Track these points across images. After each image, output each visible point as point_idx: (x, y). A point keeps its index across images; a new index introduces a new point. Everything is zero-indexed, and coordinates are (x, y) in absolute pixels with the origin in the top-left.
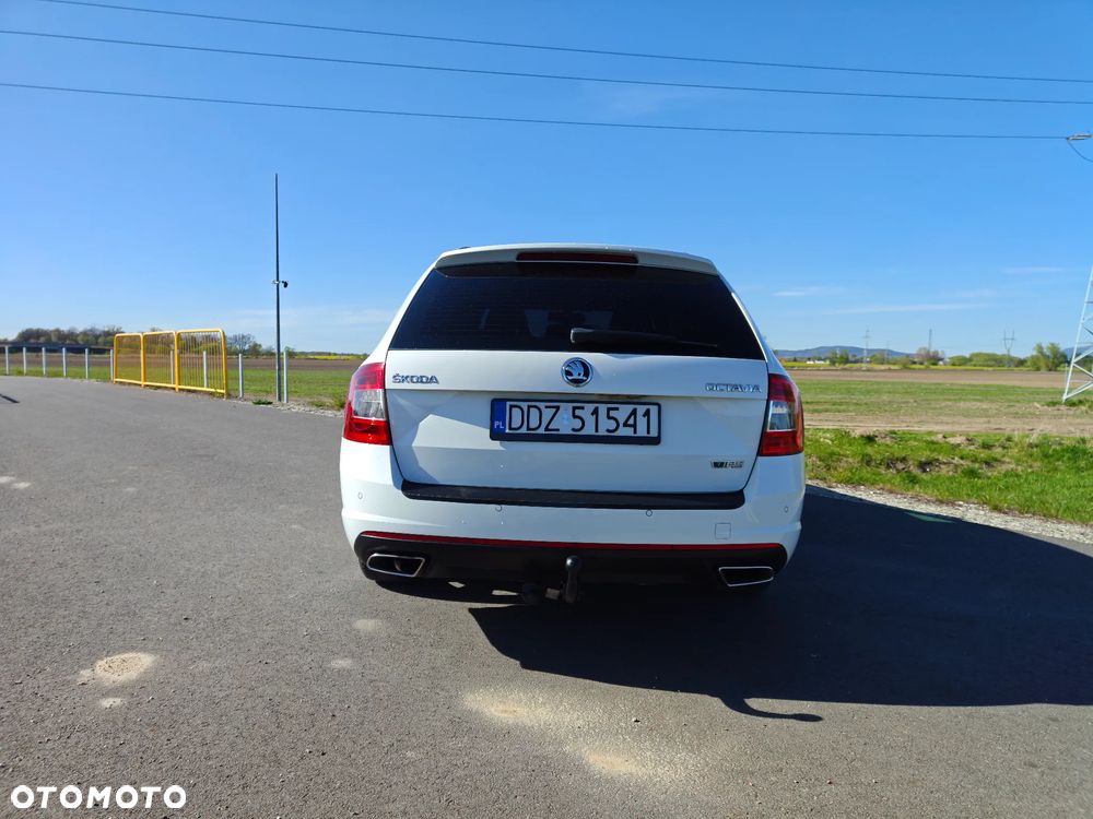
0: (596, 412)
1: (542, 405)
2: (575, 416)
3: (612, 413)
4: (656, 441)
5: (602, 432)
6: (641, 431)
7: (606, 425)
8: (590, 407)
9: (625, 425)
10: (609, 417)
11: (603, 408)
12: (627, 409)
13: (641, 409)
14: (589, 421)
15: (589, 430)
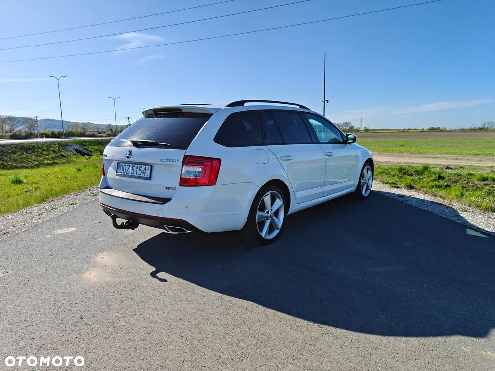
0: (137, 168)
1: (126, 165)
2: (133, 169)
3: (141, 168)
4: (150, 179)
5: (137, 175)
6: (146, 176)
7: (139, 172)
8: (136, 166)
9: (143, 173)
10: (140, 170)
11: (139, 166)
12: (143, 167)
13: (147, 167)
14: (135, 170)
15: (134, 174)
